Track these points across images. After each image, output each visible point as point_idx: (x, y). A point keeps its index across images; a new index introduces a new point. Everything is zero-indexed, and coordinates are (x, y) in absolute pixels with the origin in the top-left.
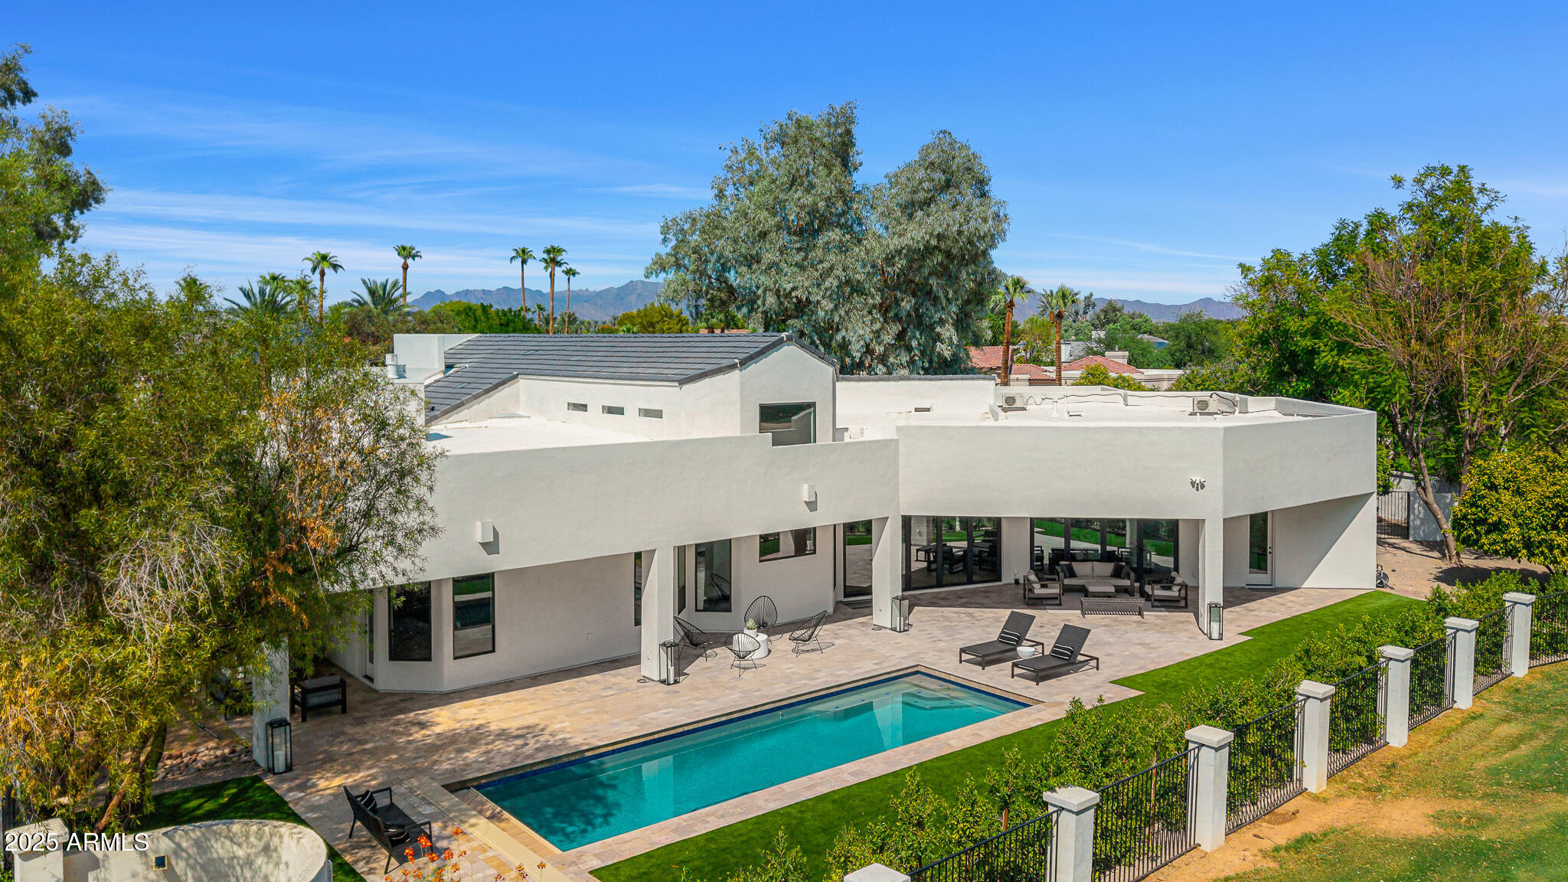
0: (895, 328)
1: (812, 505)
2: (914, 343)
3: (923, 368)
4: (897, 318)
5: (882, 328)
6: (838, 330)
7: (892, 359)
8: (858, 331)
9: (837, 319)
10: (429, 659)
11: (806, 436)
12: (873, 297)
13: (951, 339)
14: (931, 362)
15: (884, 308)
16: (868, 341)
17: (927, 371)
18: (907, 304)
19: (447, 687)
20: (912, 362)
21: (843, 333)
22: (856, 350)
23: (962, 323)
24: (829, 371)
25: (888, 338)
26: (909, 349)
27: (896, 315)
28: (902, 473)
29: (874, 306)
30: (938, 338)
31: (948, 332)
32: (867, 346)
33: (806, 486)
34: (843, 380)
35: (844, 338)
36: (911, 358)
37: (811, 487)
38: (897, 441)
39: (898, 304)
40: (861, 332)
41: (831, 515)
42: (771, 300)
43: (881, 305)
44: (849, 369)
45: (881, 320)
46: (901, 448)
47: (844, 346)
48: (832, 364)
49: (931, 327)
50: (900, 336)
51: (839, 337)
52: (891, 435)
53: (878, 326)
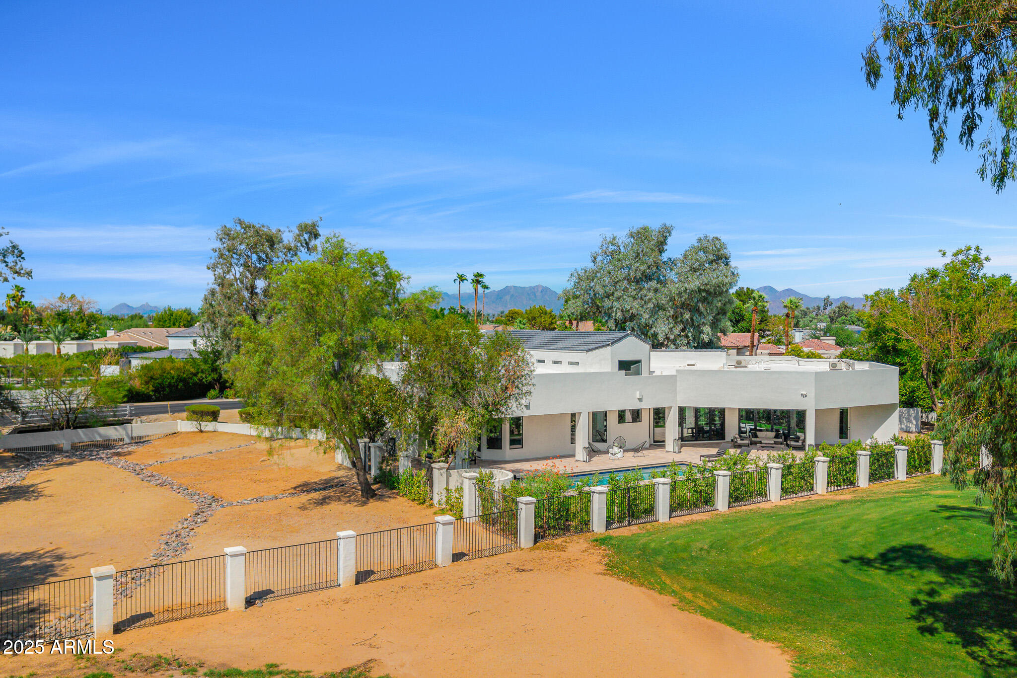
0: (681, 327)
1: (640, 400)
2: (690, 334)
3: (694, 346)
4: (682, 321)
5: (674, 327)
6: (651, 327)
7: (678, 342)
8: (662, 329)
9: (651, 322)
10: (501, 448)
11: (638, 373)
12: (669, 311)
13: (708, 333)
14: (698, 343)
15: (675, 317)
16: (667, 333)
17: (696, 348)
18: (687, 316)
19: (507, 459)
20: (689, 343)
21: (654, 329)
22: (661, 337)
23: (714, 325)
24: (647, 347)
25: (676, 331)
26: (687, 336)
27: (681, 320)
28: (678, 389)
29: (670, 316)
30: (702, 332)
31: (707, 329)
32: (667, 335)
33: (638, 392)
34: (654, 351)
35: (654, 331)
36: (688, 341)
37: (640, 393)
38: (676, 376)
39: (682, 315)
40: (663, 329)
41: (648, 404)
42: (619, 314)
43: (673, 315)
44: (657, 345)
45: (674, 323)
46: (678, 379)
47: (655, 335)
48: (649, 344)
49: (698, 326)
50: (683, 330)
51: (652, 331)
52: (674, 373)
53: (671, 325)
